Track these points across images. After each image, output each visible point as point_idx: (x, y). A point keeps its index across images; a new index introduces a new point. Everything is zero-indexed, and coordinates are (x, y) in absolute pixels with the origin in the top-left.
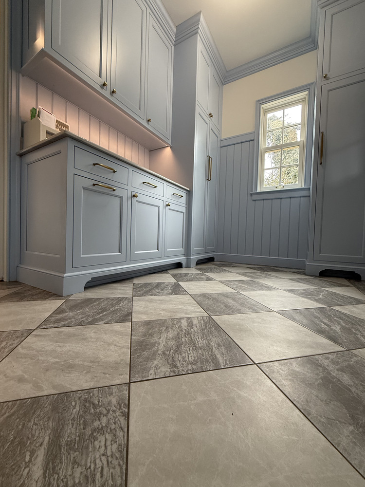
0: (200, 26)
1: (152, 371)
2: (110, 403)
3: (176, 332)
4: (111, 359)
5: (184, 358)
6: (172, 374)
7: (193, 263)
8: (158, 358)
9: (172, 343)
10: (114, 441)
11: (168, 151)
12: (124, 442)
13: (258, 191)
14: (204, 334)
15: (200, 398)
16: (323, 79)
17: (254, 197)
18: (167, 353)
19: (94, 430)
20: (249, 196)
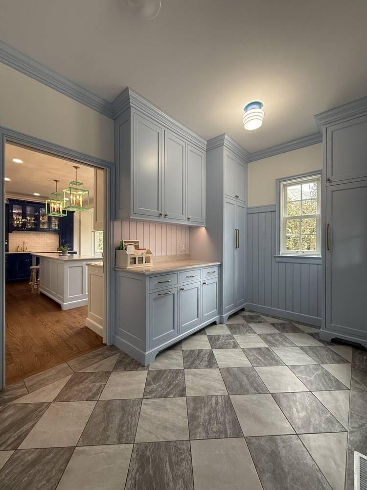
0: (225, 142)
1: (198, 435)
2: (184, 448)
3: (209, 409)
4: (181, 425)
5: (212, 428)
6: (206, 438)
7: (225, 320)
8: (201, 427)
9: (207, 417)
10: (188, 464)
11: (203, 231)
12: (191, 465)
13: (281, 255)
14: (223, 412)
15: (217, 452)
16: (327, 182)
17: (278, 260)
18: (205, 424)
19: (181, 459)
20: (273, 258)
